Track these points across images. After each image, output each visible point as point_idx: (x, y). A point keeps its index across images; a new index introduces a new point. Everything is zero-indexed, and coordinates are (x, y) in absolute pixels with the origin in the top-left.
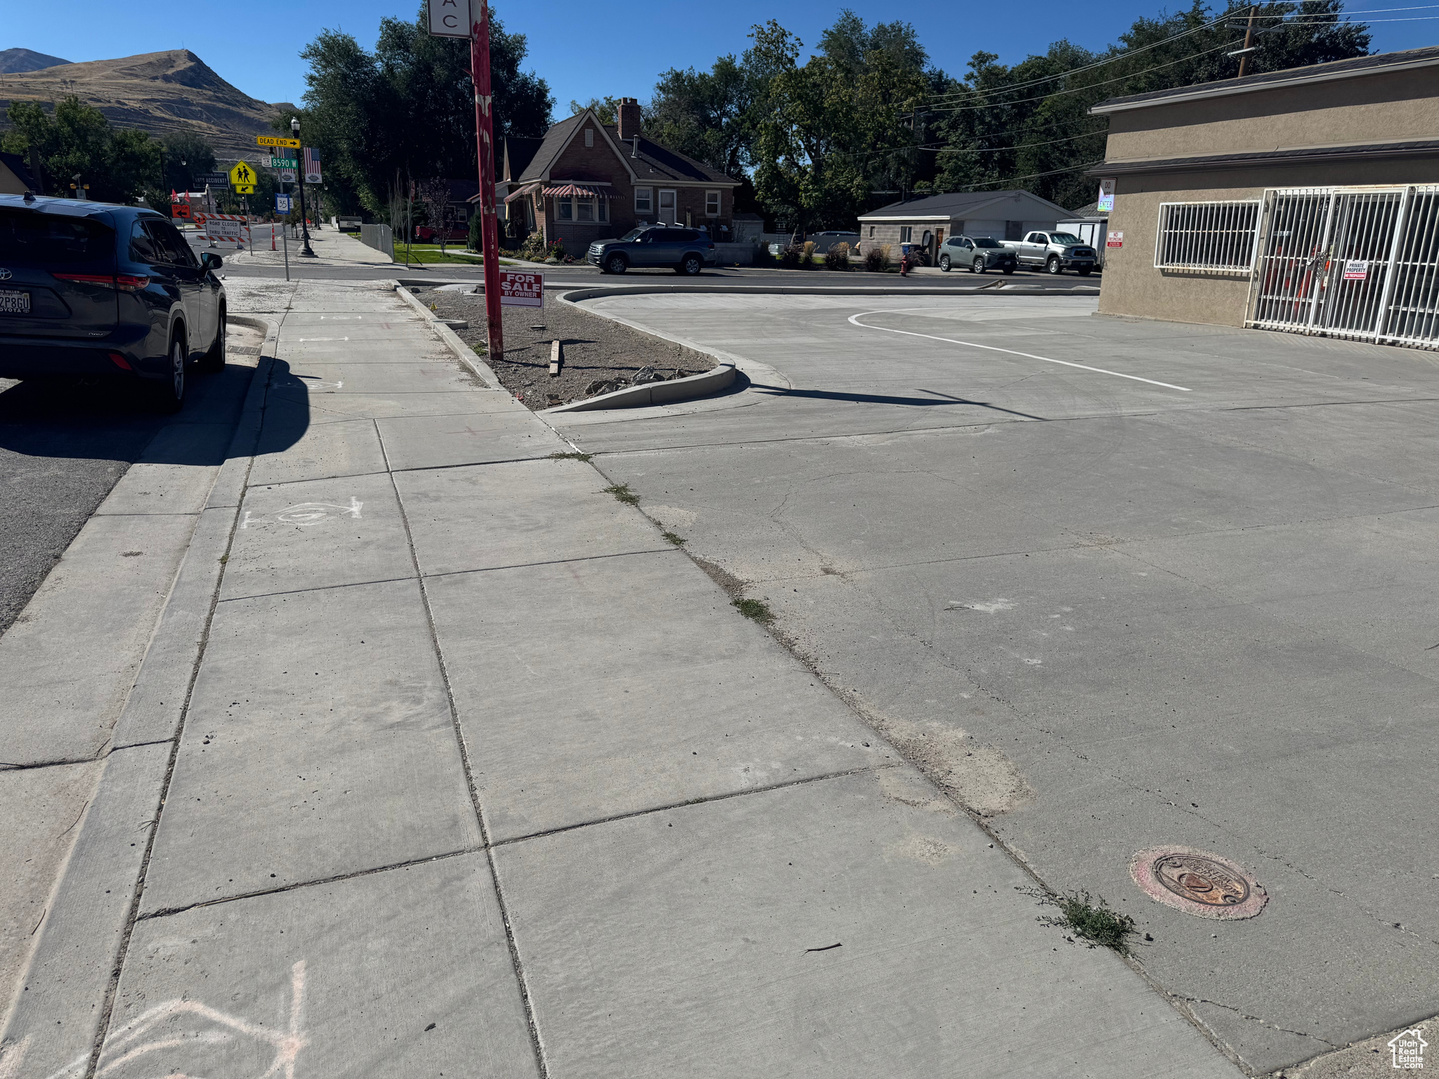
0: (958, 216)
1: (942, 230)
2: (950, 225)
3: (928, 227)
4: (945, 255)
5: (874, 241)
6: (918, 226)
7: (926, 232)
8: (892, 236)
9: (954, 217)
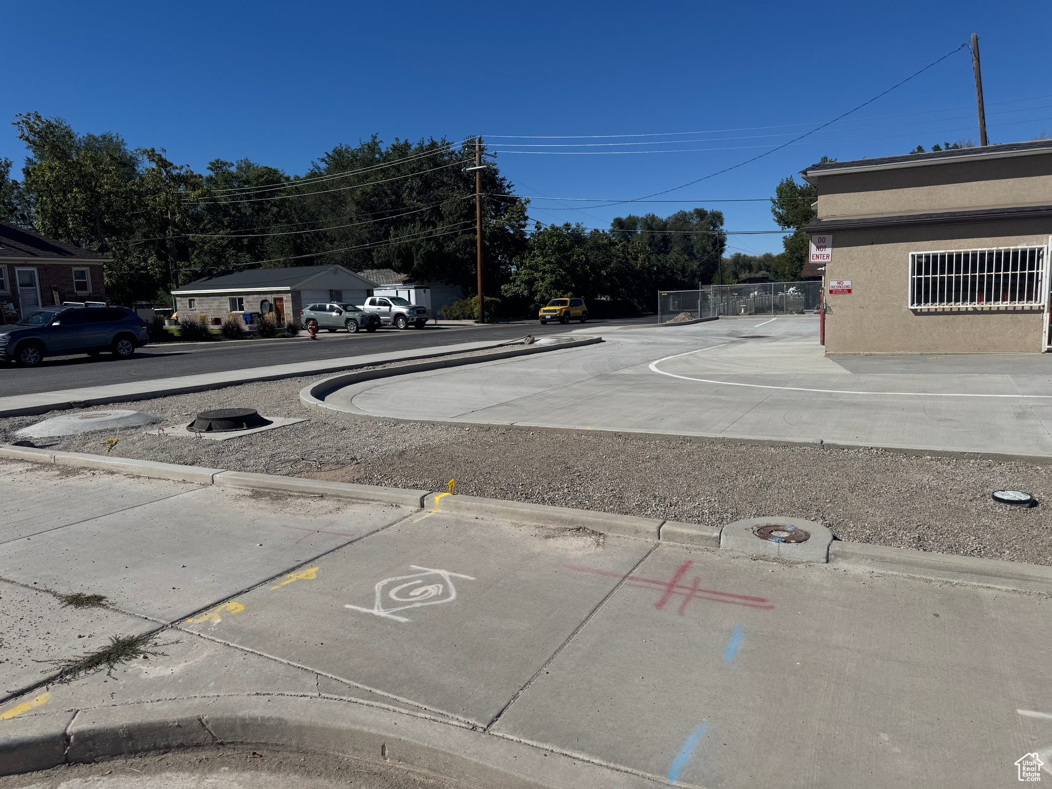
0: (295, 287)
1: (281, 300)
2: (290, 295)
3: (263, 297)
4: (308, 320)
5: (197, 311)
6: (251, 297)
7: (262, 302)
8: (218, 306)
9: (294, 287)
